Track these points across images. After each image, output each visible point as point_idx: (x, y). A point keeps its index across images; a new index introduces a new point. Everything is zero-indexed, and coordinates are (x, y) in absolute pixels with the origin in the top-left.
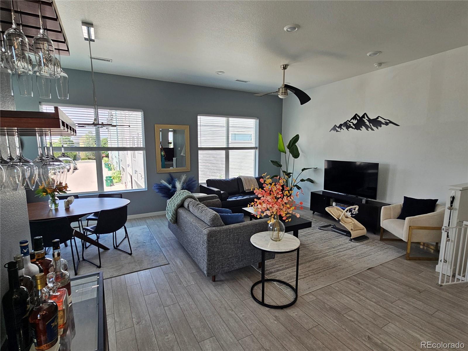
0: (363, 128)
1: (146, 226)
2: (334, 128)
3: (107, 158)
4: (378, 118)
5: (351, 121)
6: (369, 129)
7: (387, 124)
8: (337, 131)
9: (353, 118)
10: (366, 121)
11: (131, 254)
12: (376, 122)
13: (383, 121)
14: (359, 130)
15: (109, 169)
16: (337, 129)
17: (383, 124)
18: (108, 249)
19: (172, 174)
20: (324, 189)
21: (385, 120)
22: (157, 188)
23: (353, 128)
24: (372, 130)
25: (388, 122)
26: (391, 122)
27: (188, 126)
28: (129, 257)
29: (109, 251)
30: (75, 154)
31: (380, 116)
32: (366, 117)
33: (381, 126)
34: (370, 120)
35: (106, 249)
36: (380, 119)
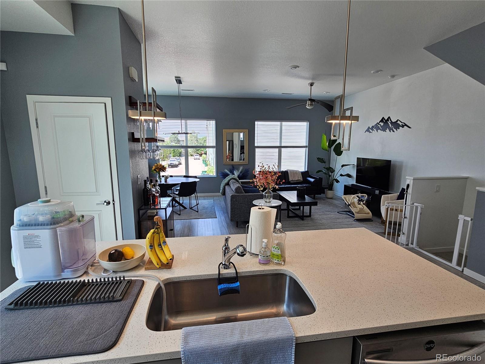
0: (388, 130)
1: (212, 200)
2: (368, 130)
3: (205, 155)
4: (397, 121)
5: (380, 124)
6: (391, 131)
7: (403, 126)
8: (370, 132)
9: (380, 121)
10: (390, 124)
11: (198, 212)
12: (396, 125)
13: (401, 124)
14: (385, 132)
15: (206, 165)
16: (370, 130)
17: (401, 126)
18: (186, 208)
19: (234, 165)
20: (356, 183)
21: (402, 123)
22: (221, 175)
23: (380, 130)
24: (394, 131)
25: (404, 125)
26: (406, 125)
27: (248, 130)
28: (197, 213)
29: (187, 209)
30: (180, 151)
31: (399, 120)
32: (389, 120)
33: (399, 129)
34: (392, 123)
35: (185, 208)
36: (399, 122)
